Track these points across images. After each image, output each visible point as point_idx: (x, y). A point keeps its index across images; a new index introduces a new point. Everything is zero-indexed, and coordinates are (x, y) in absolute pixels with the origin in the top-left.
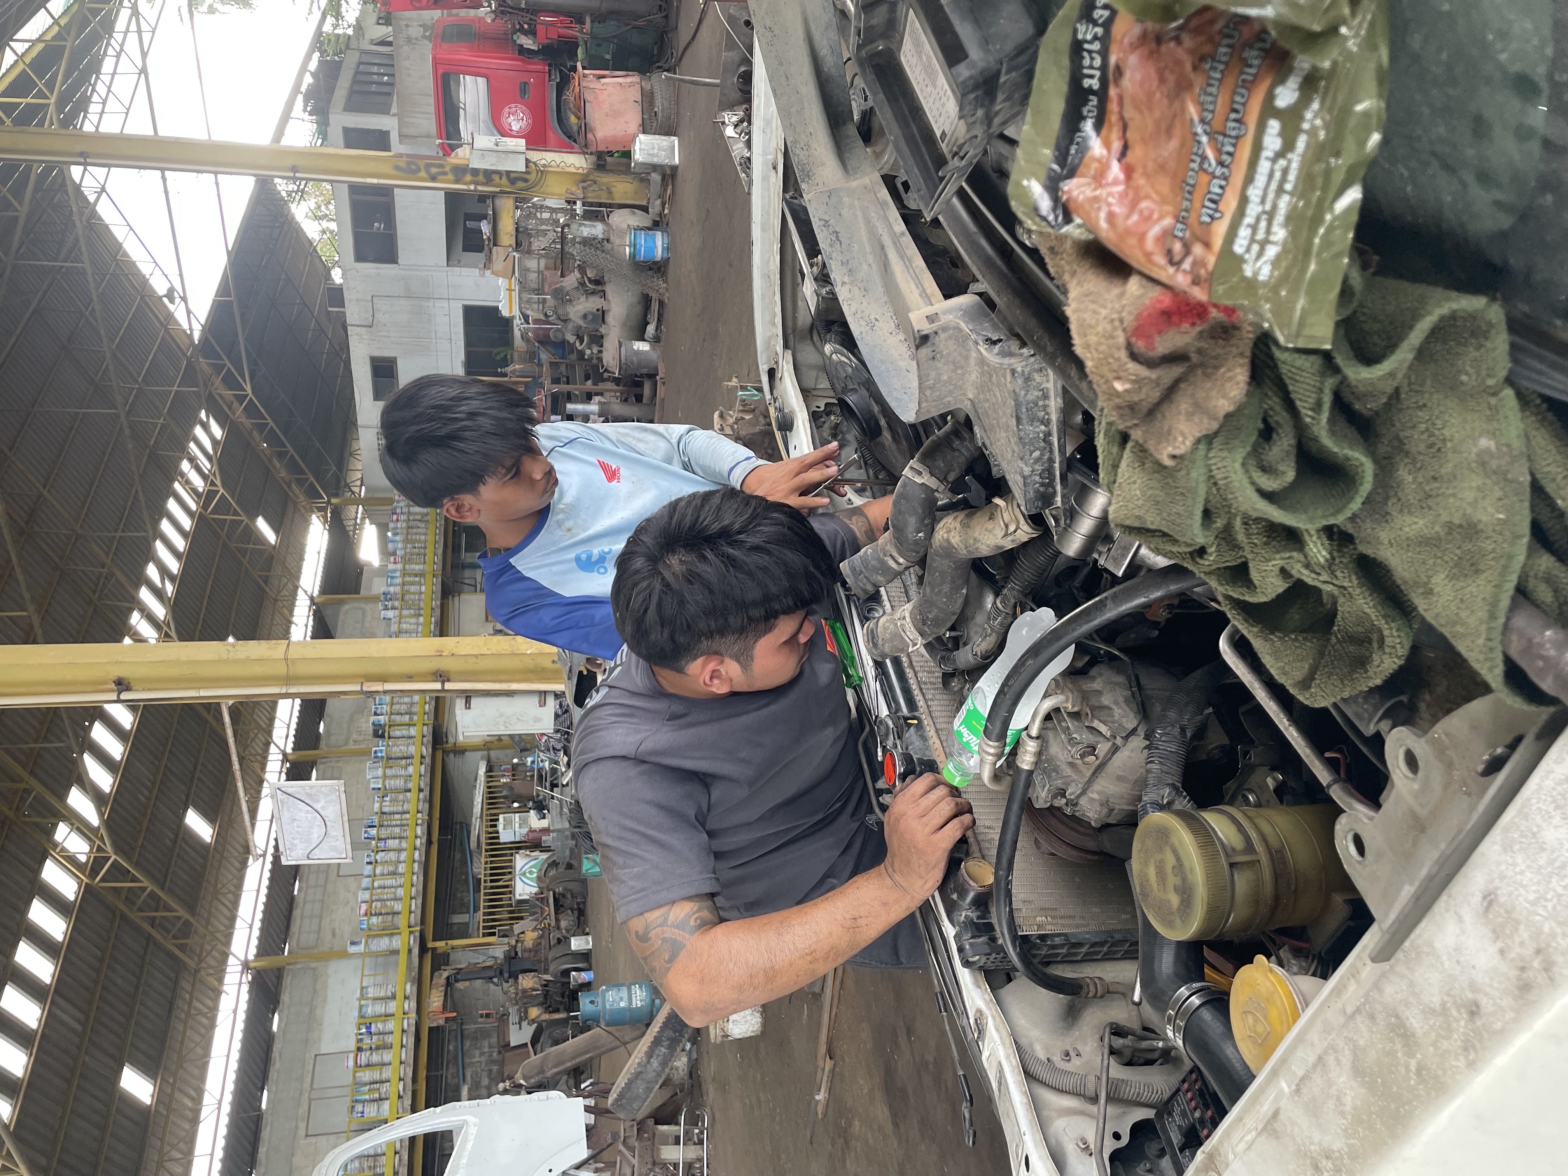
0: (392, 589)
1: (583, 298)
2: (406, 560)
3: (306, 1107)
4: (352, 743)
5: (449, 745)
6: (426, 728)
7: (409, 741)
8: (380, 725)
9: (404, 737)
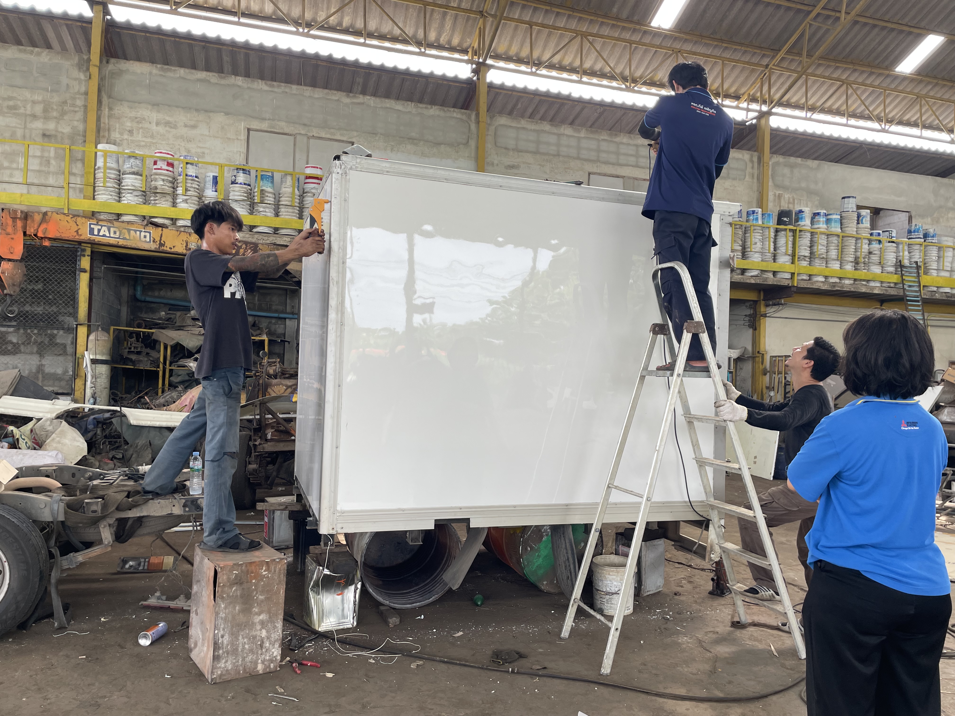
3: (286, 131)
4: (778, 193)
5: (763, 309)
6: (788, 276)
7: (769, 256)
8: (797, 220)
9: (775, 249)
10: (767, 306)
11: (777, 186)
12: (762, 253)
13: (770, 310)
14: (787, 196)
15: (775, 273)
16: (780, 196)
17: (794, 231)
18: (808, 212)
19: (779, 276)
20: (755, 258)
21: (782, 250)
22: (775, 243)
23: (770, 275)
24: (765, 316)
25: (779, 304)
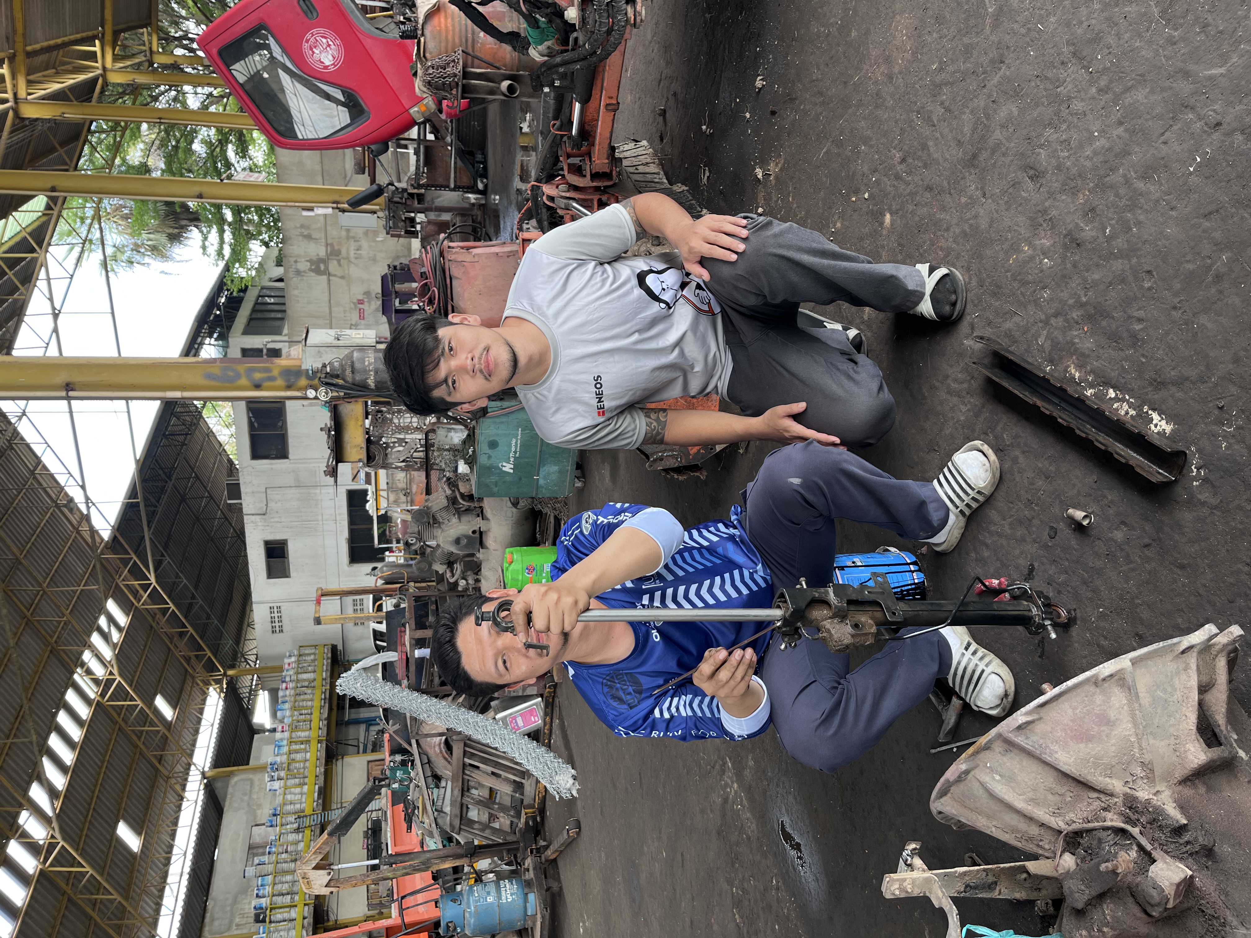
0: (278, 759)
1: (454, 520)
2: (294, 728)
4: (234, 927)
5: (331, 923)
6: (306, 908)
7: (290, 925)
8: (261, 908)
9: (284, 921)
10: (328, 920)
11: (229, 928)
12: (289, 930)
13: (332, 918)
14: (237, 920)
15: (304, 918)
16: (238, 925)
17: (271, 909)
18: (255, 902)
19: (306, 915)
21: (286, 916)
22: (280, 922)
23: (306, 921)
24: (336, 921)
25: (328, 911)
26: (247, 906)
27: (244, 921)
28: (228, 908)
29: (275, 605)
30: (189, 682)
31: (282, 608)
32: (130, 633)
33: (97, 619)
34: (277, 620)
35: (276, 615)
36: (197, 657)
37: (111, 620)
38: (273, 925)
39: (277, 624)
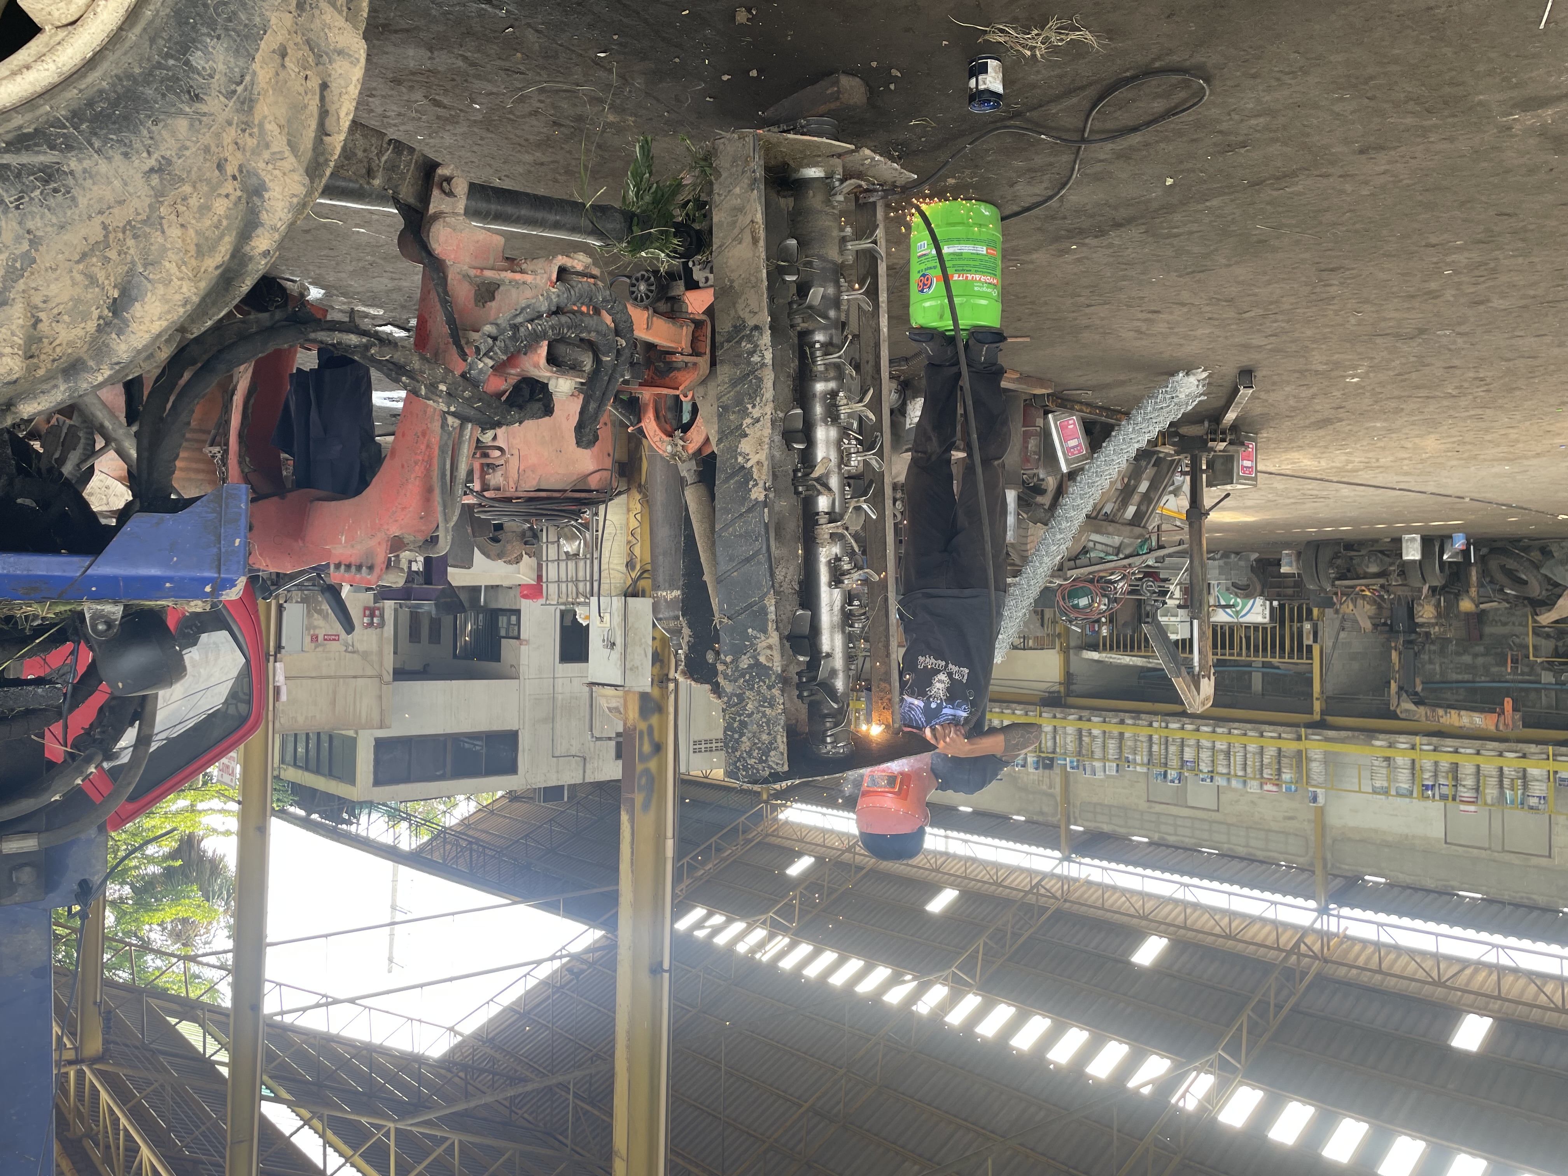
3: (1511, 855)
4: (1052, 790)
5: (1062, 689)
6: (1044, 715)
7: (1060, 731)
8: (1038, 762)
9: (1054, 738)
10: (1059, 692)
11: (1052, 796)
12: (1065, 733)
13: (1056, 688)
14: (1044, 787)
15: (1055, 717)
16: (1050, 787)
17: (1041, 751)
18: (1031, 769)
19: (1051, 715)
20: (1070, 730)
21: (1050, 736)
22: (1055, 743)
23: (1058, 715)
24: (1060, 683)
25: (1049, 692)
26: (1031, 777)
27: (1047, 780)
28: (1031, 797)
29: (692, 747)
30: (772, 840)
31: (696, 739)
32: (714, 906)
33: (697, 940)
34: (708, 745)
35: (703, 746)
36: (744, 832)
37: (699, 925)
38: (1058, 750)
39: (714, 745)
